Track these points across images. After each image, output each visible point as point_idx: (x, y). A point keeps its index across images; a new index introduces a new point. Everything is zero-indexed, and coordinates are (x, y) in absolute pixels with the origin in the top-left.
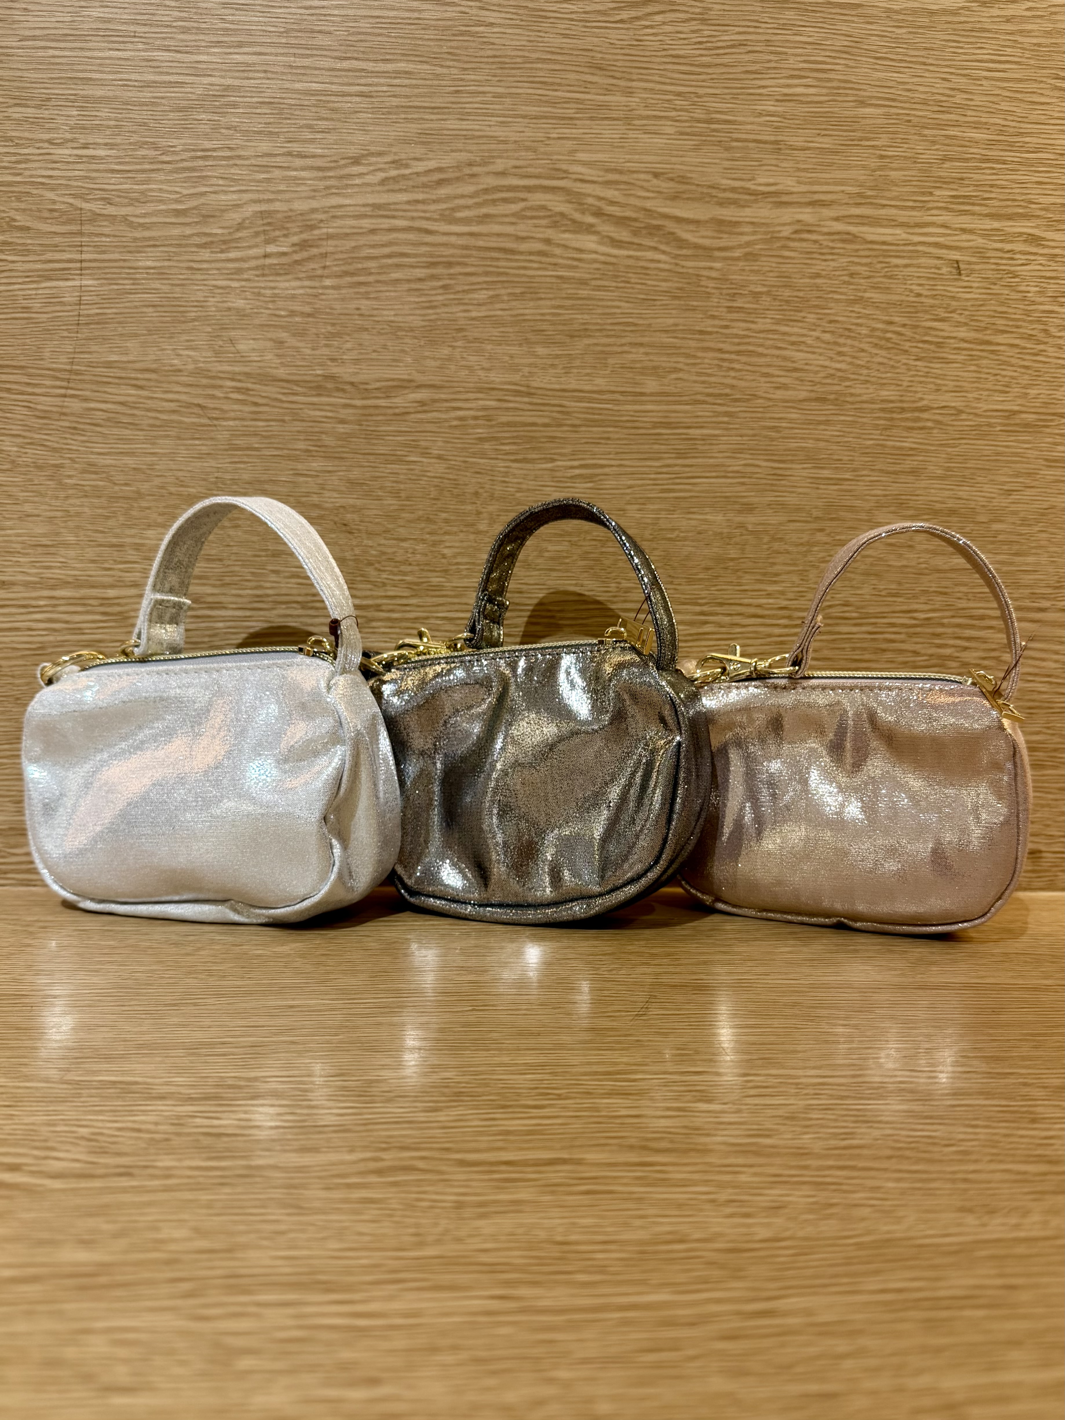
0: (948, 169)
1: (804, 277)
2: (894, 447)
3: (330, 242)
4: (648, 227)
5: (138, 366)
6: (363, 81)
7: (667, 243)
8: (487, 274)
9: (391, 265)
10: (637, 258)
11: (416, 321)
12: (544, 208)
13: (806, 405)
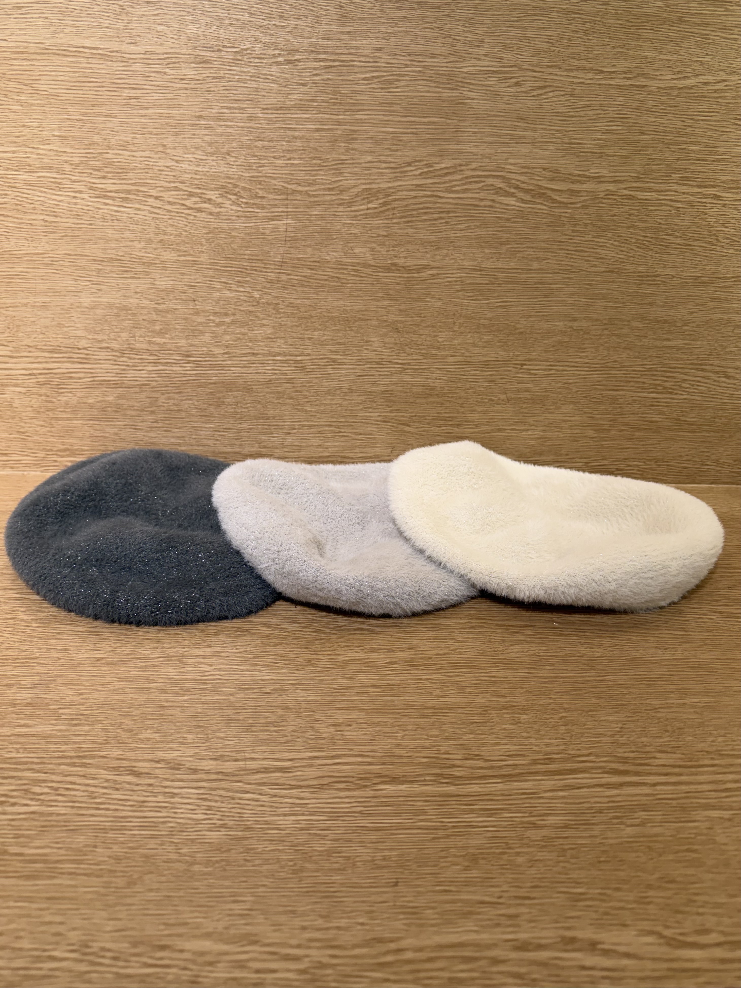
0: (679, 165)
1: (608, 216)
2: (642, 293)
3: (396, 202)
4: (539, 193)
5: (312, 260)
6: (414, 127)
7: (547, 201)
8: (465, 216)
9: (422, 213)
10: (533, 208)
11: (433, 238)
12: (492, 185)
13: (604, 274)
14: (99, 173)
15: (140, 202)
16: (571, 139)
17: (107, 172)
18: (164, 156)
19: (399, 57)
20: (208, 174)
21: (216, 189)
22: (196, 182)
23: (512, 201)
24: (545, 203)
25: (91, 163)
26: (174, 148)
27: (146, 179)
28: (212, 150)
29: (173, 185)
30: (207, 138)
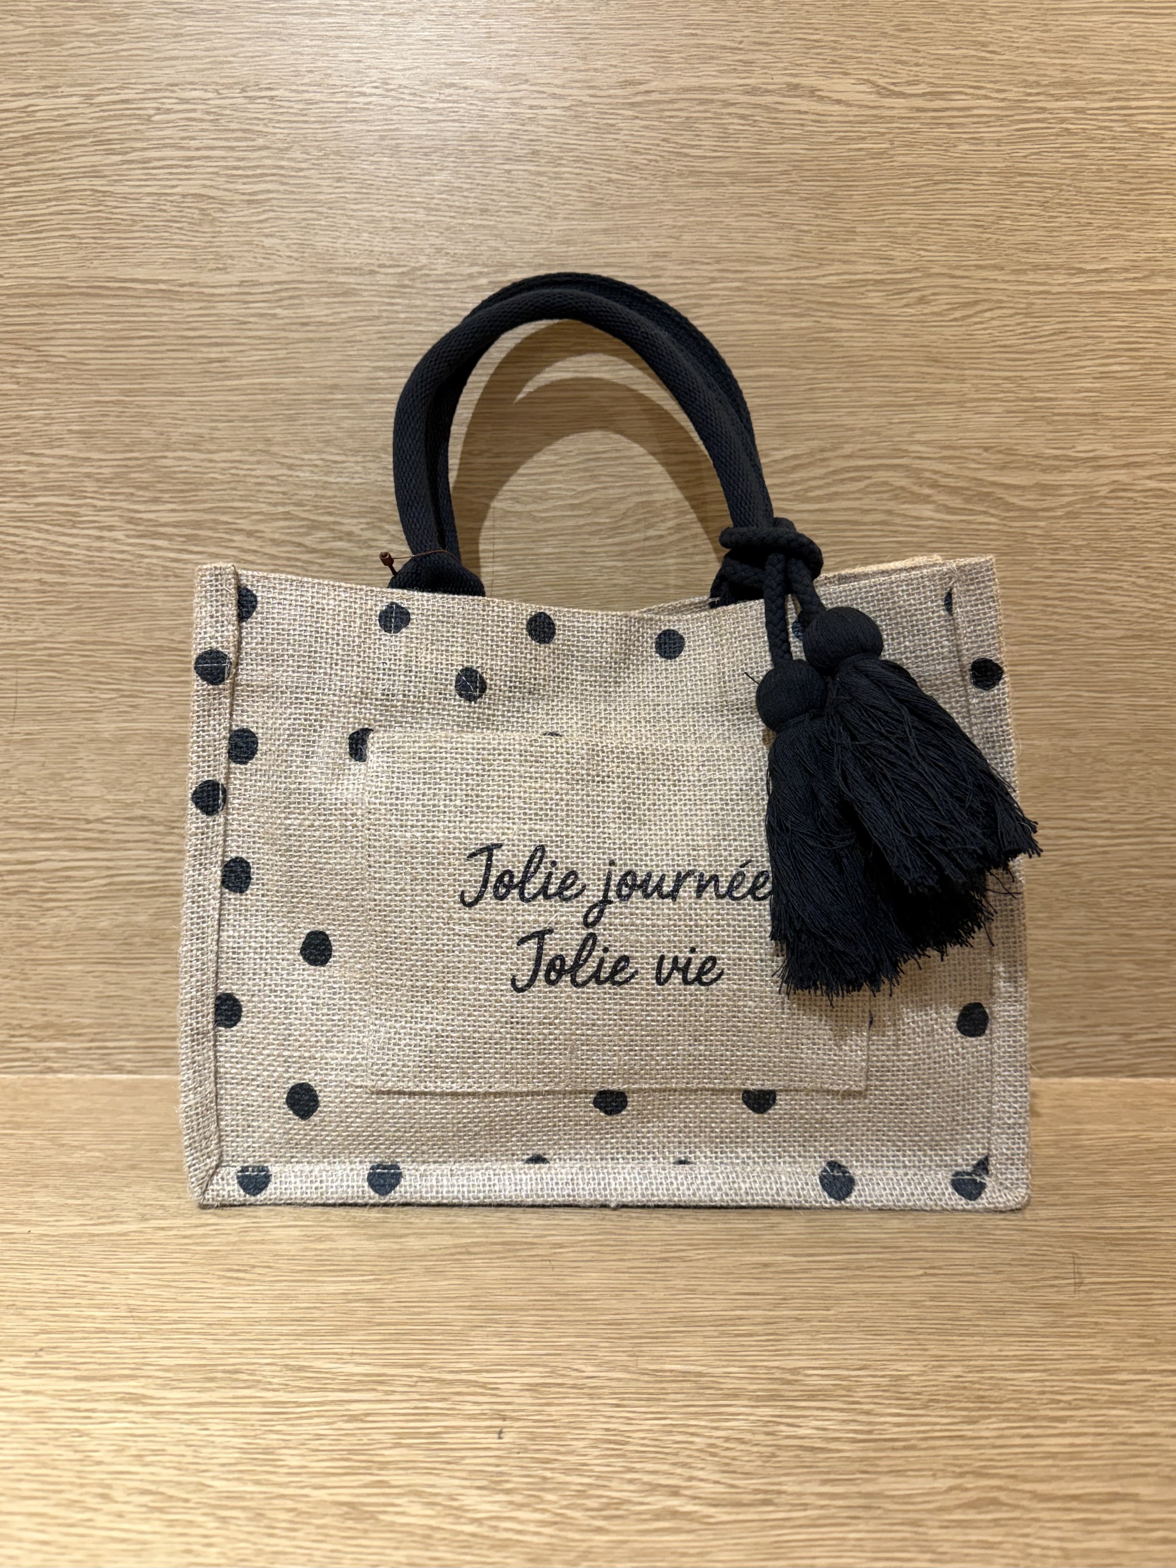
14: (147, 494)
15: (219, 543)
16: (1032, 392)
17: (162, 491)
18: (267, 458)
19: (697, 266)
20: (346, 487)
21: (361, 514)
22: (324, 502)
23: (926, 511)
24: (992, 511)
25: (132, 475)
26: (286, 444)
27: (233, 500)
28: (356, 445)
29: (281, 509)
30: (346, 424)
